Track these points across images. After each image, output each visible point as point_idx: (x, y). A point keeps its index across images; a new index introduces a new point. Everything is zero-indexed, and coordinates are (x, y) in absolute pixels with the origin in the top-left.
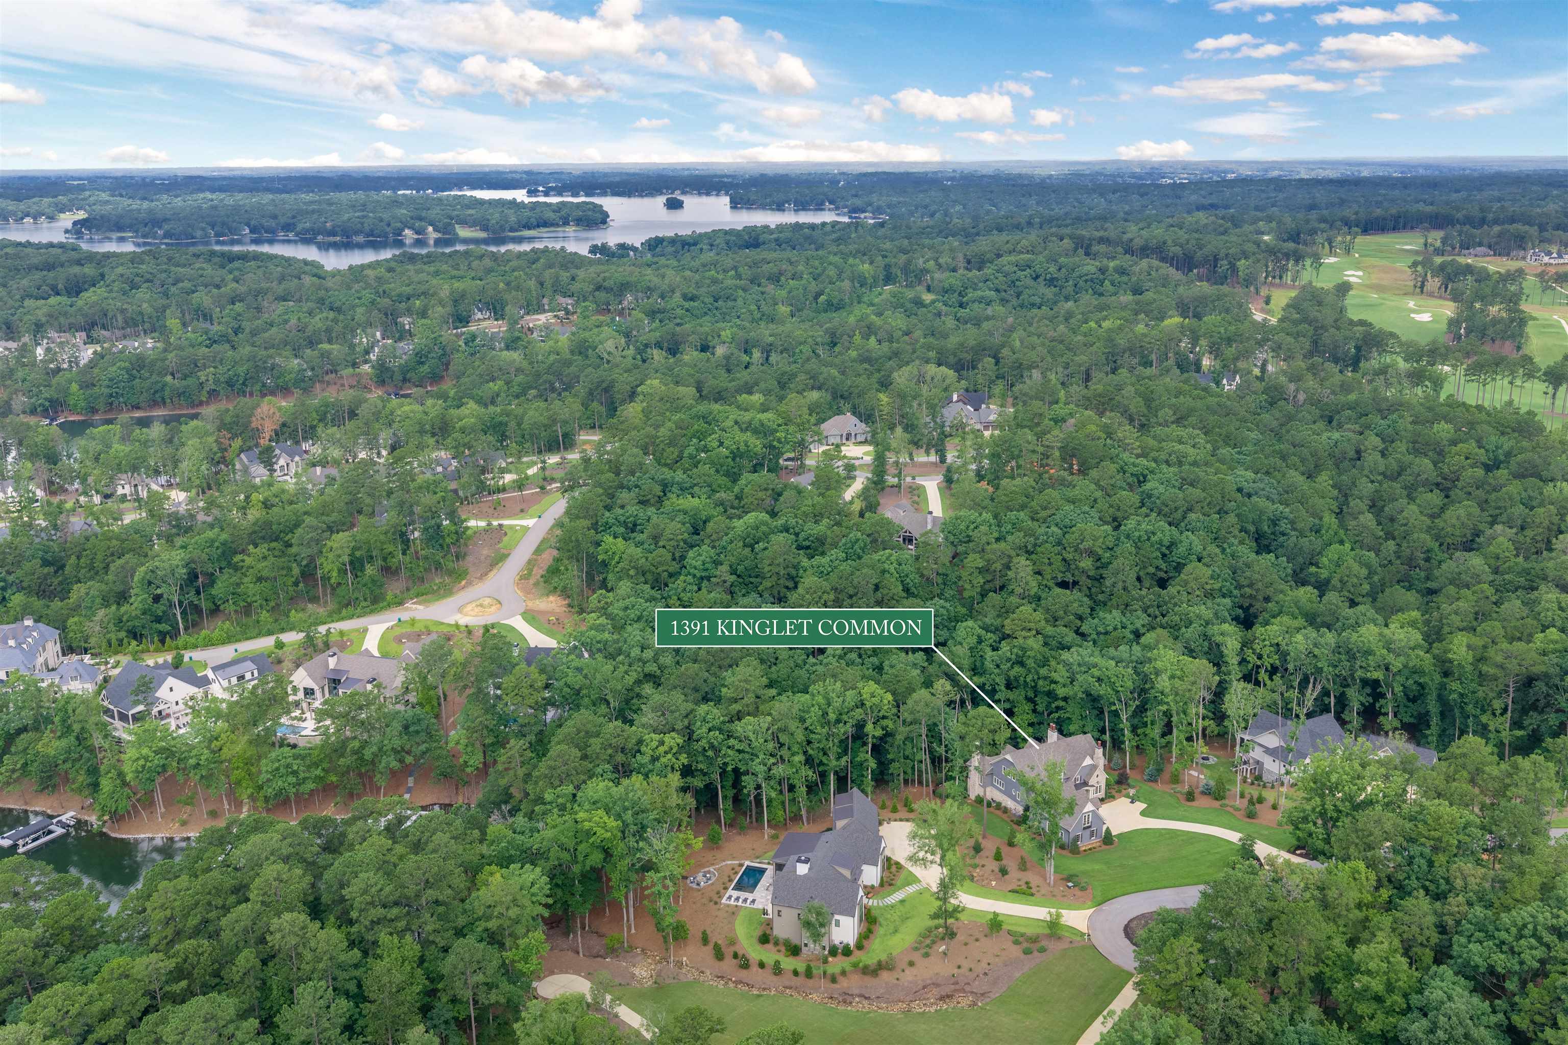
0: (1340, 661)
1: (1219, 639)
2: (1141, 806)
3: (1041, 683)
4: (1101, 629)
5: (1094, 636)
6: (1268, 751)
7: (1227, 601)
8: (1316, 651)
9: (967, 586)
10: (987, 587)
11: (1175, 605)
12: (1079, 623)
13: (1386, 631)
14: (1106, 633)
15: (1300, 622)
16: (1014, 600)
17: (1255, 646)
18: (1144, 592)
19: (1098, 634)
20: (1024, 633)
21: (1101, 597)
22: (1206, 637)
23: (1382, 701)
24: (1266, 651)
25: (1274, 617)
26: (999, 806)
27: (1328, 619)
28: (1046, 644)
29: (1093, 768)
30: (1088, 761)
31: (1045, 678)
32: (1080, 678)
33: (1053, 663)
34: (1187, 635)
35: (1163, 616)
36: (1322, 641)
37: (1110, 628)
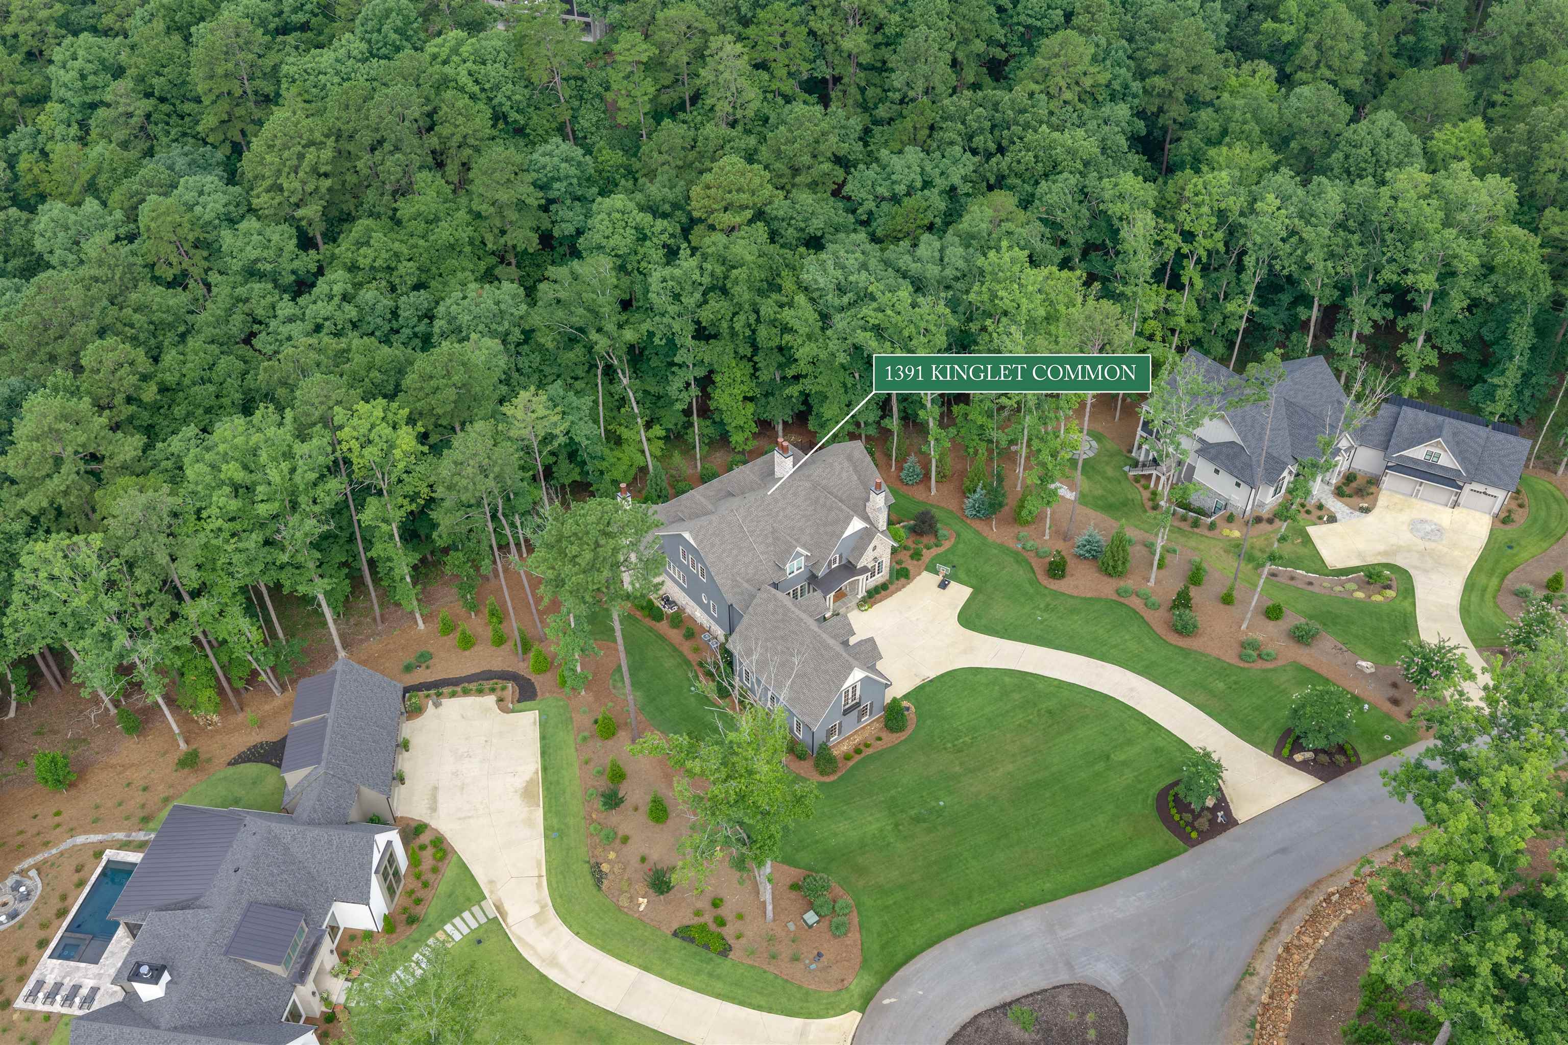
0: (1348, 245)
1: (1116, 209)
2: (960, 593)
3: (763, 332)
4: (882, 191)
5: (870, 205)
6: (1207, 450)
7: (1122, 111)
8: (1308, 233)
9: (622, 103)
10: (665, 98)
11: (1026, 126)
12: (840, 173)
14: (895, 199)
15: (1265, 155)
16: (713, 131)
17: (1181, 216)
18: (965, 98)
19: (880, 199)
20: (728, 219)
21: (882, 112)
22: (1084, 194)
23: (1413, 318)
24: (1199, 228)
25: (1213, 142)
27: (1315, 143)
28: (773, 236)
29: (865, 537)
30: (856, 525)
31: (773, 323)
32: (840, 322)
33: (788, 284)
34: (1051, 199)
35: (1001, 150)
36: (1318, 206)
37: (901, 189)
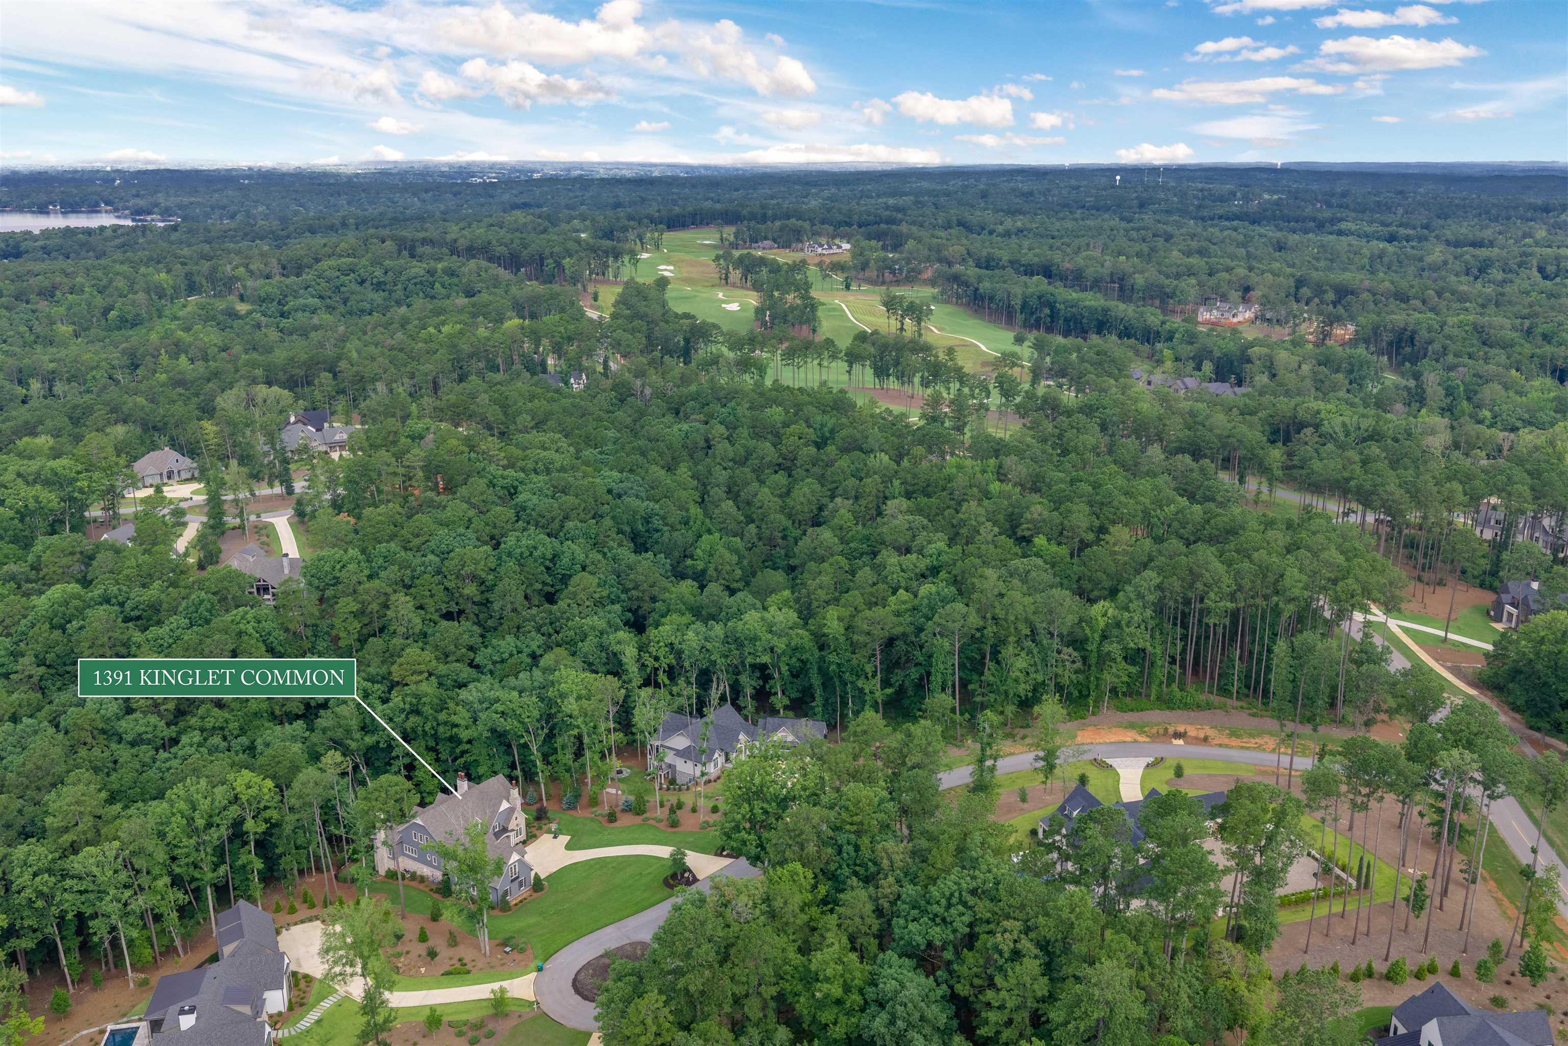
0: (730, 650)
1: (616, 648)
2: (564, 839)
3: (441, 729)
4: (496, 658)
5: (490, 667)
6: (679, 753)
7: (617, 607)
8: (709, 646)
9: (342, 634)
10: (365, 631)
11: (568, 619)
12: (471, 655)
13: (767, 615)
14: (503, 661)
15: (688, 618)
16: (397, 641)
17: (651, 649)
18: (534, 611)
19: (494, 663)
20: (416, 678)
21: (490, 623)
22: (602, 648)
23: (771, 682)
24: (661, 654)
25: (663, 616)
26: (414, 877)
27: (713, 610)
28: (440, 685)
29: (511, 810)
30: (505, 805)
31: (446, 723)
32: (483, 716)
33: (451, 705)
34: (585, 650)
35: (557, 632)
36: (712, 634)
37: (506, 656)
